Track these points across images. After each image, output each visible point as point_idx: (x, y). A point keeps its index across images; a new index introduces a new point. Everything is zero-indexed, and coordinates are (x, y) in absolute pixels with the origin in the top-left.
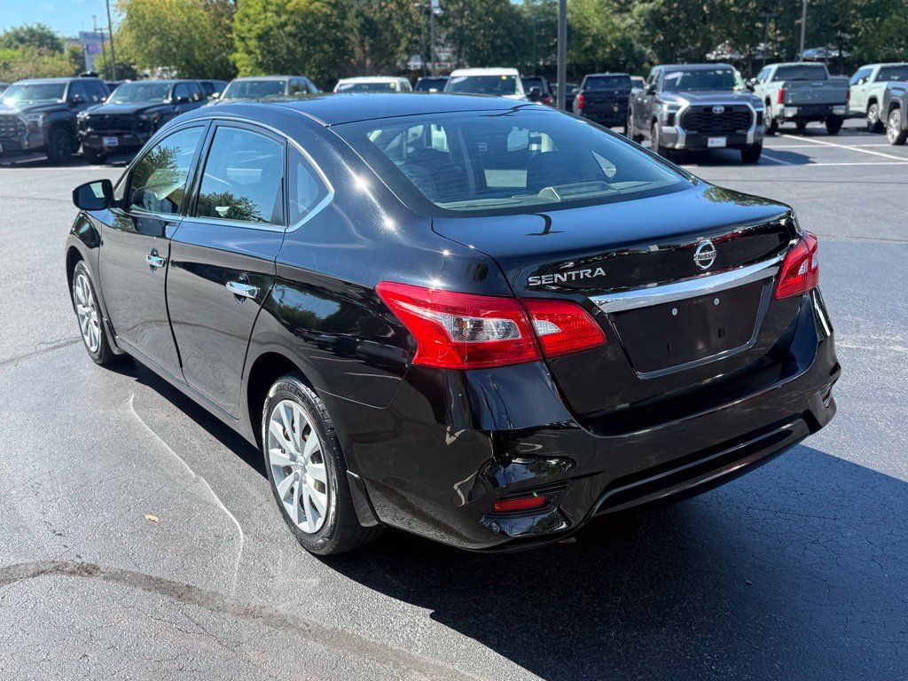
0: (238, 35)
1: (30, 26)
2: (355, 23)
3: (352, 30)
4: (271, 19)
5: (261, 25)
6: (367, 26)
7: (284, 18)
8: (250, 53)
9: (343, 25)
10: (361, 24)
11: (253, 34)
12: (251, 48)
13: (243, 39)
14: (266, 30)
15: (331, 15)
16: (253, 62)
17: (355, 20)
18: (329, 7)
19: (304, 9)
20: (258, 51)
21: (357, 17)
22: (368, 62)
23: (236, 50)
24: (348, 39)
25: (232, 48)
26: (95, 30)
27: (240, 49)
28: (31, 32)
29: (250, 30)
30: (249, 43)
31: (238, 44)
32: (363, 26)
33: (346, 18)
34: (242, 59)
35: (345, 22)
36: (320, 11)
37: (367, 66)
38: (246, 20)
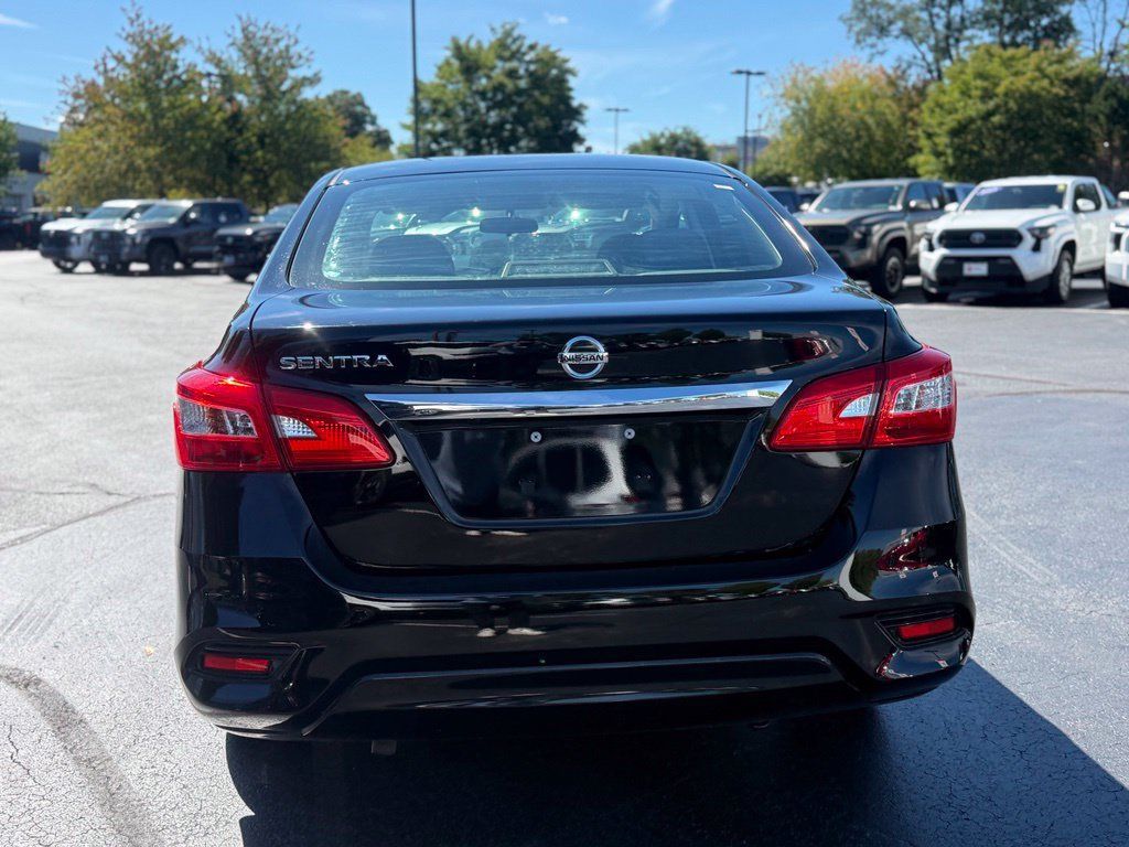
0: (925, 132)
1: (673, 131)
2: (1102, 108)
3: (1096, 118)
4: (974, 108)
5: (959, 116)
6: (1121, 111)
7: (991, 104)
8: (938, 154)
9: (1083, 110)
10: (1112, 107)
11: (946, 128)
12: (941, 148)
13: (929, 136)
14: (964, 122)
15: (1066, 98)
16: (941, 167)
17: (1103, 102)
18: (1065, 87)
19: (1023, 89)
20: (949, 151)
21: (1106, 98)
22: (1116, 163)
23: (920, 150)
24: (1089, 130)
25: (914, 150)
26: (746, 131)
27: (926, 150)
28: (674, 139)
29: (941, 124)
30: (937, 140)
31: (923, 142)
32: (1115, 111)
33: (1089, 101)
34: (926, 163)
35: (1088, 106)
36: (1049, 92)
37: (1114, 169)
38: (937, 110)
